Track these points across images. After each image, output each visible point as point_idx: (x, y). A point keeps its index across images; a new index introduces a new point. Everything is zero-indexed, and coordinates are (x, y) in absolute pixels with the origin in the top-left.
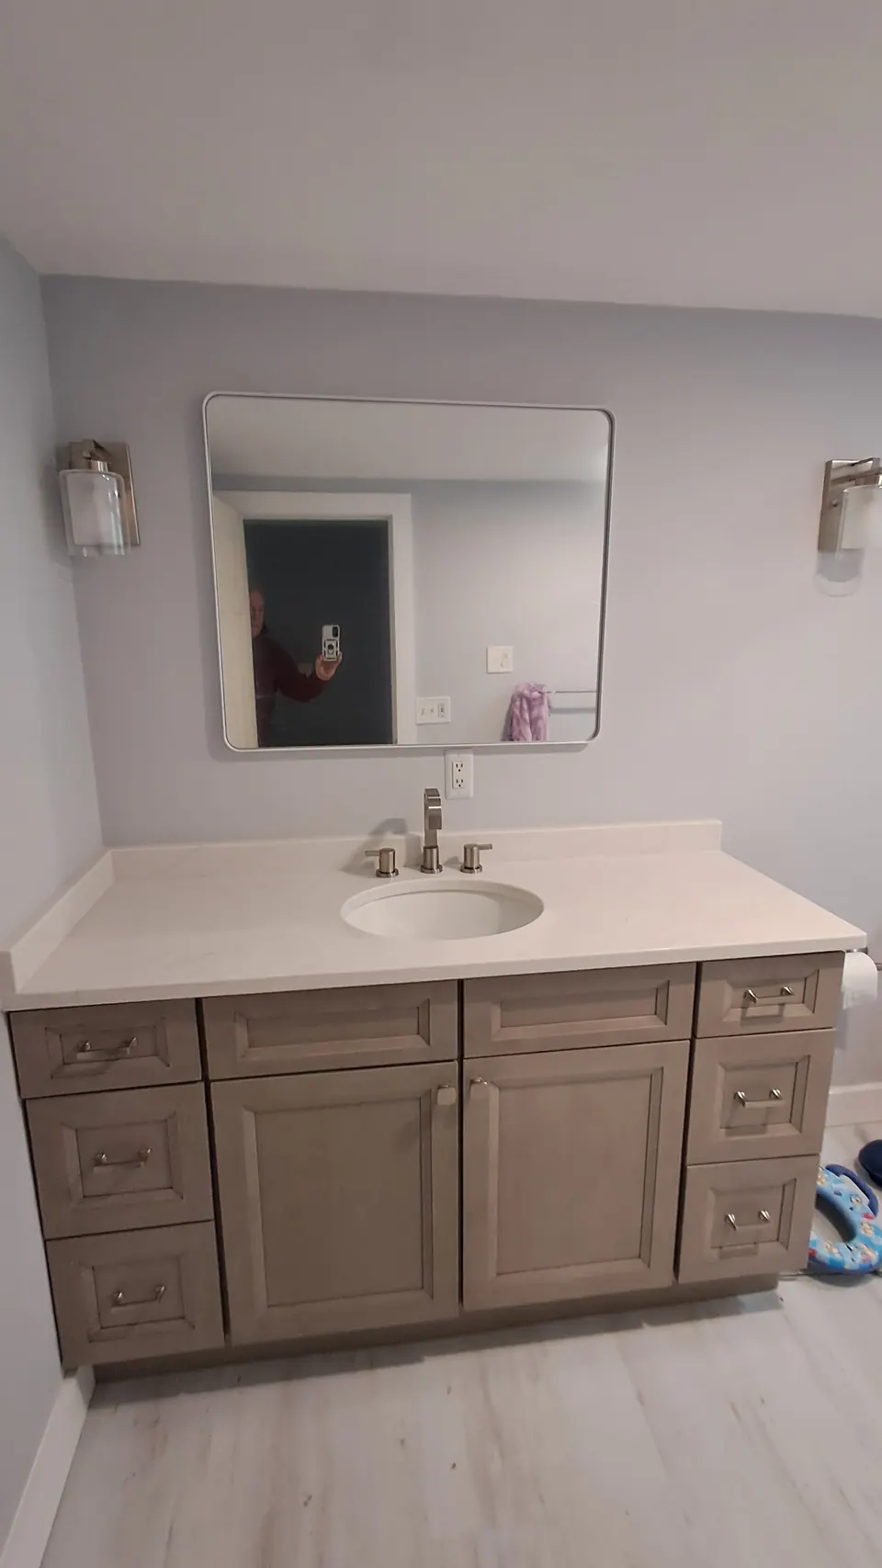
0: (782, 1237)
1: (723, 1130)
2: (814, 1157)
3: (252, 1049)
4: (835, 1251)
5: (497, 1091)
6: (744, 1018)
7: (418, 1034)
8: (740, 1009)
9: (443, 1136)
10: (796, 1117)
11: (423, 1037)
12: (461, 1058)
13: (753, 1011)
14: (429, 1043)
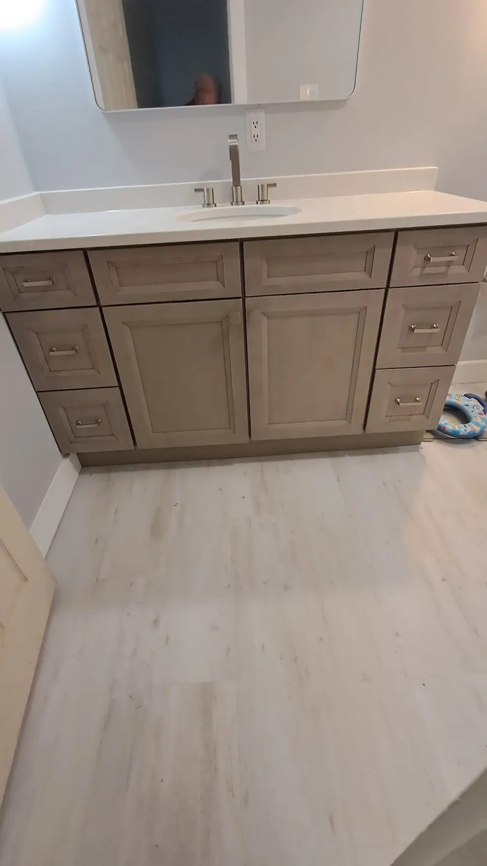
0: (425, 413)
1: (400, 350)
2: (453, 367)
3: (121, 288)
4: (456, 427)
5: (266, 319)
6: (421, 274)
7: (218, 280)
8: (420, 269)
9: (236, 344)
10: (445, 342)
11: (221, 283)
12: (244, 297)
13: (428, 270)
14: (224, 287)
